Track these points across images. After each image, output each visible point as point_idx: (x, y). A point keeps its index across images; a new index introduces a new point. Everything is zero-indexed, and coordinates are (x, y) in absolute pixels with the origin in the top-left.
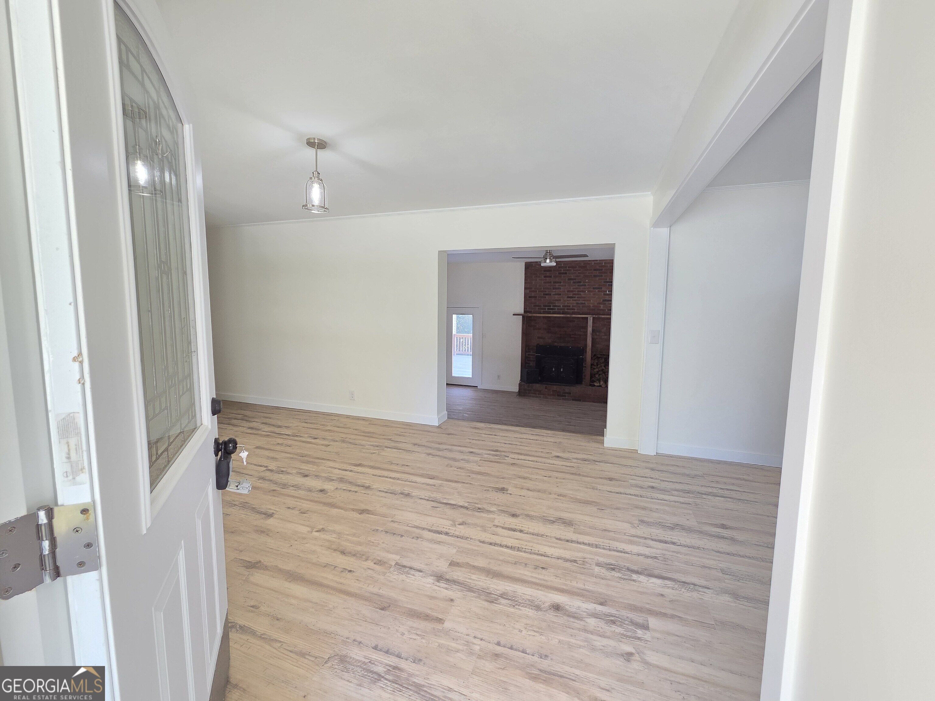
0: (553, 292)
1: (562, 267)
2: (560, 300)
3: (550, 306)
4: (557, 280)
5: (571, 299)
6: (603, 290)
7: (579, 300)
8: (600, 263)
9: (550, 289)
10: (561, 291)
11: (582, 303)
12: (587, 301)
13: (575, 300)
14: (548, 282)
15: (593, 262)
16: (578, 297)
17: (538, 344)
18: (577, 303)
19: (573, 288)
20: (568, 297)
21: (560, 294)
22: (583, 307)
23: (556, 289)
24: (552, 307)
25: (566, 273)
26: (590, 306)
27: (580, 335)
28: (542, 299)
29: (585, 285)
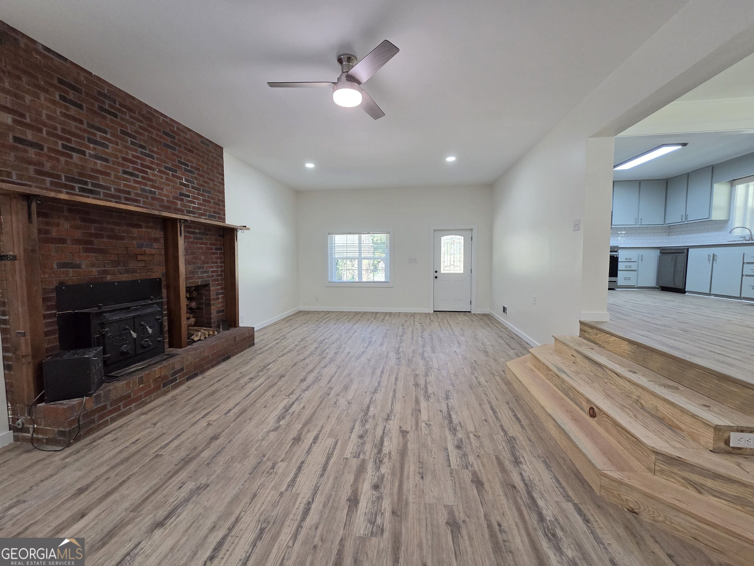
0: (88, 148)
1: (105, 96)
2: (108, 174)
3: (86, 183)
4: (97, 121)
5: (132, 178)
6: (177, 174)
7: (146, 185)
8: (170, 125)
9: (82, 138)
10: (107, 154)
11: (151, 192)
12: (158, 188)
13: (138, 182)
14: (74, 119)
15: (162, 118)
16: (143, 178)
17: (62, 284)
18: (143, 190)
19: (133, 156)
20: (125, 172)
21: (107, 160)
22: (153, 199)
23: (96, 143)
24: (90, 187)
25: (116, 116)
26: (163, 201)
27: (153, 255)
28: (63, 159)
29: (152, 157)
